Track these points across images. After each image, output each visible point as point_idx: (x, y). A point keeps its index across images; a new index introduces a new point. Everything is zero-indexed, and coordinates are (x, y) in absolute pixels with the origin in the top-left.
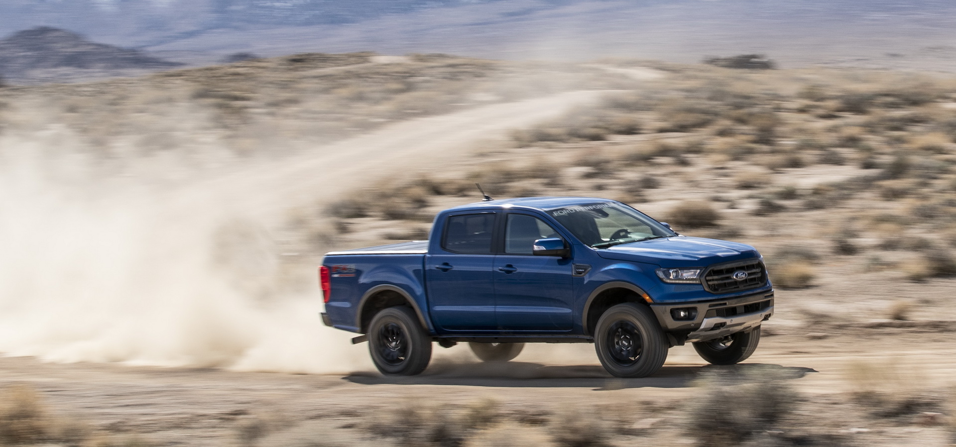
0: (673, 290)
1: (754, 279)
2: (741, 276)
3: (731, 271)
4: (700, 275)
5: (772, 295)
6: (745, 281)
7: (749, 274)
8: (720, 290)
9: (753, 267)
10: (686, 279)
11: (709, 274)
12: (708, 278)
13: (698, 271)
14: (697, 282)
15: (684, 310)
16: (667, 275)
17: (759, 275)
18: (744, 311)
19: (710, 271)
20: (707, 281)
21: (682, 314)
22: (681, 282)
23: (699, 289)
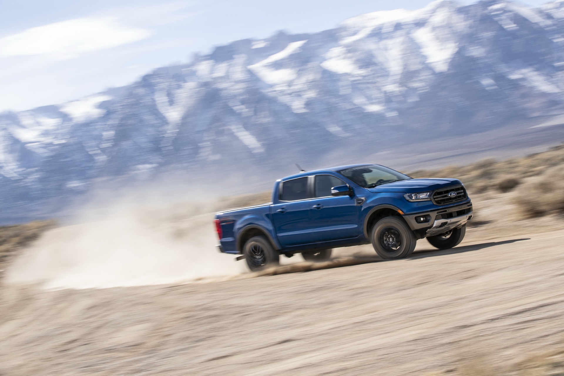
0: (415, 205)
1: (460, 196)
2: (453, 195)
3: (447, 192)
4: (430, 196)
5: (471, 205)
6: (455, 198)
7: (458, 193)
8: (442, 203)
9: (458, 189)
10: (422, 199)
11: (435, 195)
12: (435, 197)
13: (429, 193)
14: (429, 200)
15: (423, 216)
16: (411, 197)
17: (463, 194)
18: (457, 215)
19: (435, 193)
20: (434, 199)
21: (422, 219)
22: (419, 200)
23: (430, 203)
